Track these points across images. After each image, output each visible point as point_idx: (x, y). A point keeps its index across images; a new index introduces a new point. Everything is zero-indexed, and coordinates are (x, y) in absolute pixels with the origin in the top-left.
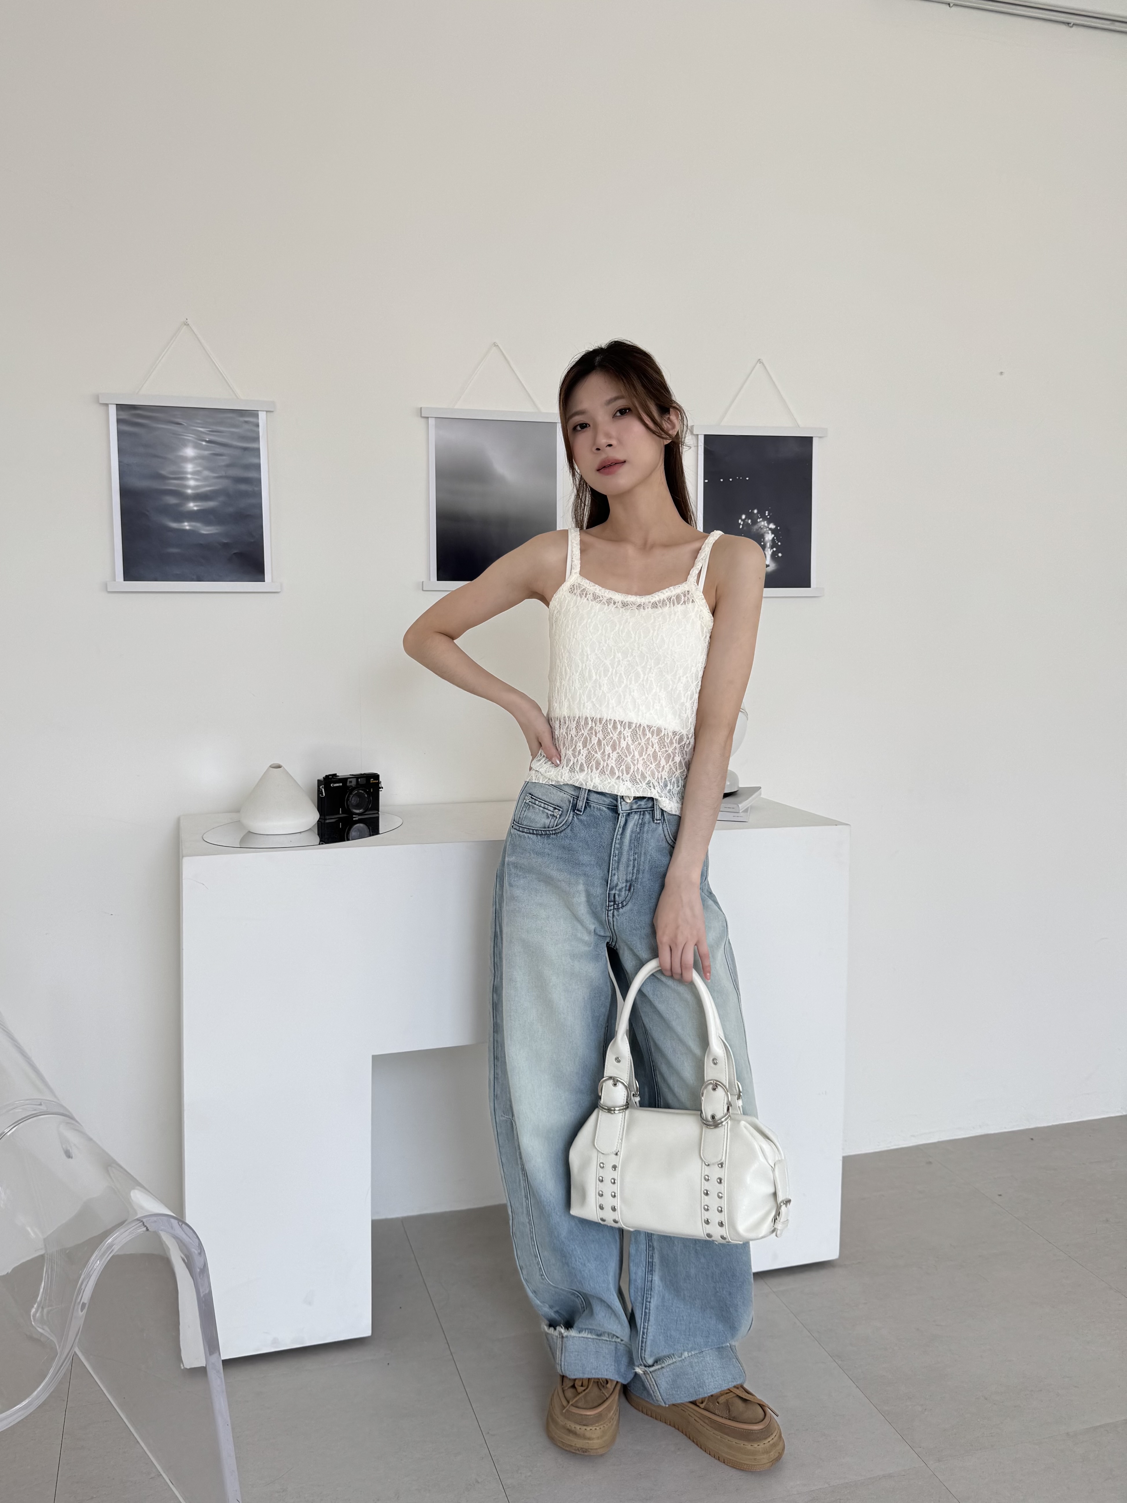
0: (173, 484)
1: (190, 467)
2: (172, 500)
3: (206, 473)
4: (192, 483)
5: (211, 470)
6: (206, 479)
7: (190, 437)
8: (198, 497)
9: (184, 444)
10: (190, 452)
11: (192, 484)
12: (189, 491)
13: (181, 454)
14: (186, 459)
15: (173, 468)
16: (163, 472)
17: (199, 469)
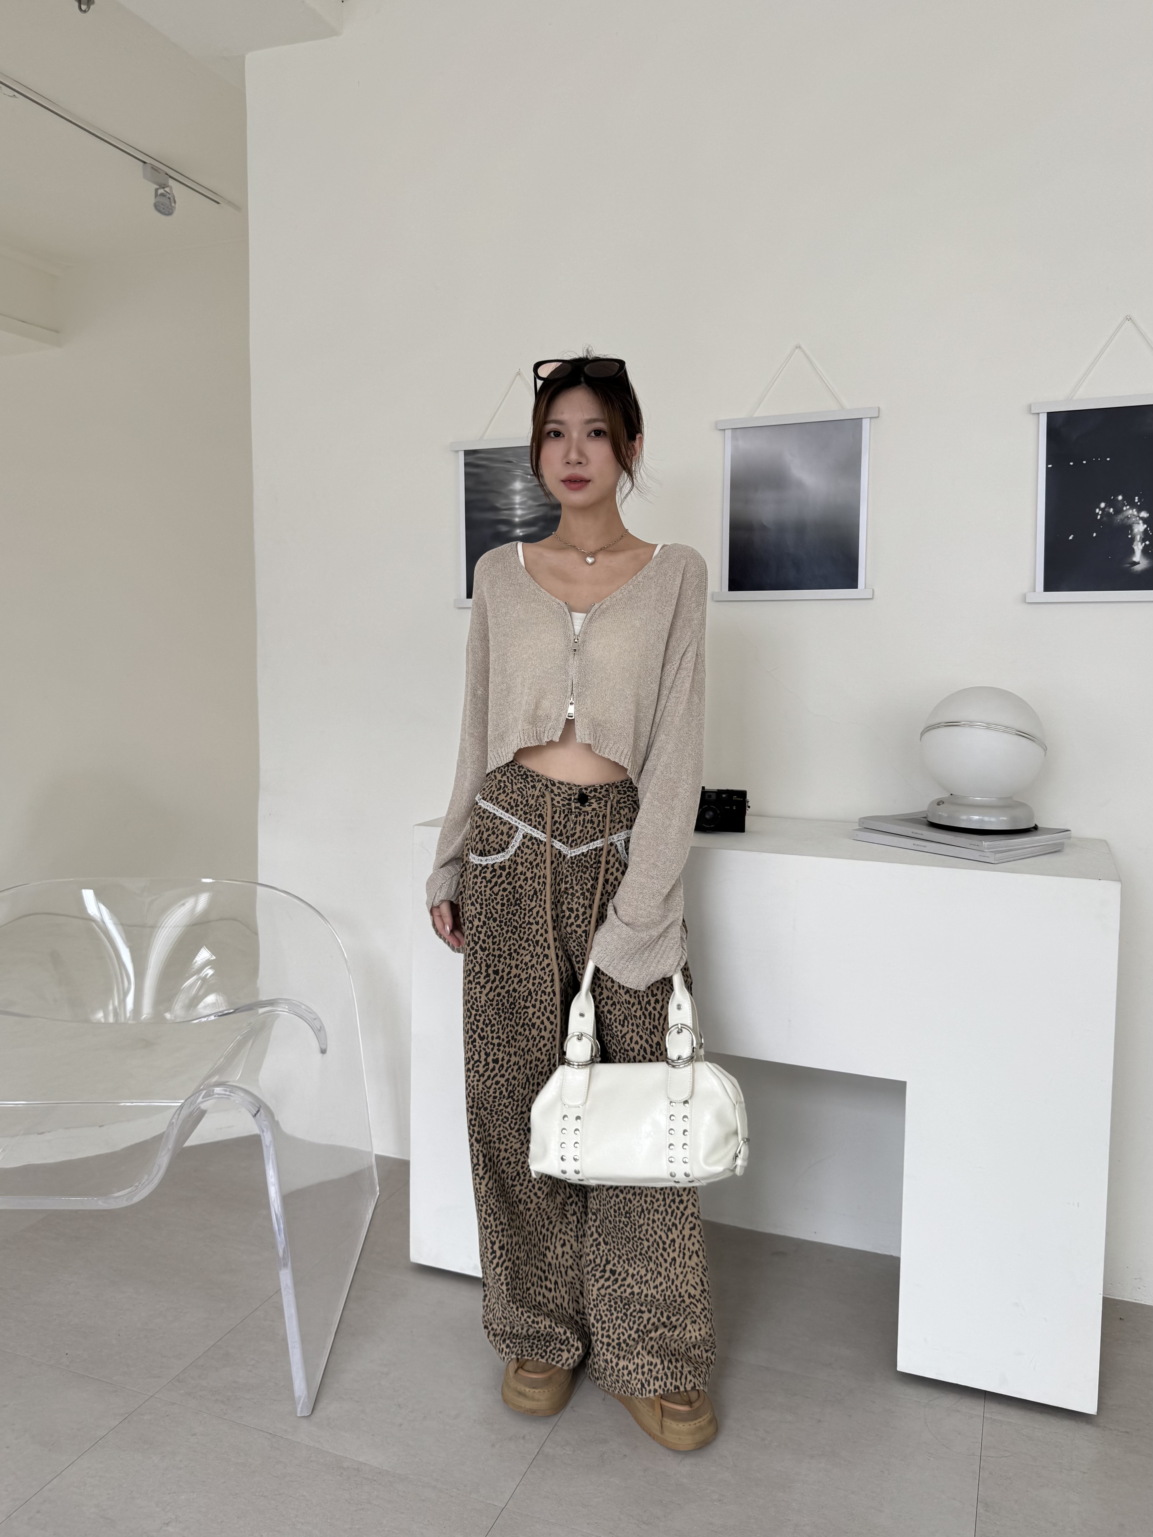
0: (504, 515)
1: (518, 499)
2: (504, 528)
3: (530, 502)
4: (519, 512)
5: (534, 499)
6: (530, 507)
7: (519, 472)
8: (524, 524)
9: (514, 478)
10: (518, 485)
11: (519, 514)
12: (517, 520)
13: (511, 487)
14: (514, 492)
15: (504, 501)
16: (498, 505)
17: (525, 499)
